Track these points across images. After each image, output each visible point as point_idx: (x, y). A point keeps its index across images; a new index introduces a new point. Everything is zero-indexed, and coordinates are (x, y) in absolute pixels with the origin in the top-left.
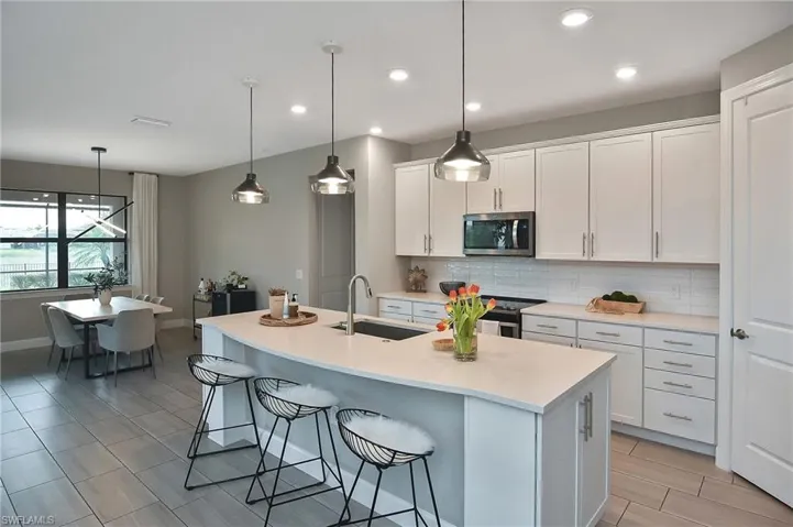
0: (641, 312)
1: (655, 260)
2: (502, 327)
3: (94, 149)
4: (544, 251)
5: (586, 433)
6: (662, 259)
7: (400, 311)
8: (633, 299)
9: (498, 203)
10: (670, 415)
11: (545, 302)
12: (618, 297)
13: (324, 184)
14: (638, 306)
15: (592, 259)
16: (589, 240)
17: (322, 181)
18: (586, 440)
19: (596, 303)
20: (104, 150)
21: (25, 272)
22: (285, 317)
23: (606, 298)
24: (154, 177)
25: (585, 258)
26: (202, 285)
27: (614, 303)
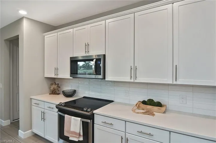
0: (164, 112)
1: (175, 83)
2: (83, 122)
4: (109, 78)
6: (178, 82)
7: (39, 106)
8: (159, 104)
9: (87, 50)
11: (112, 101)
12: (150, 102)
14: (163, 109)
15: (136, 81)
16: (134, 71)
19: (139, 106)
23: (144, 102)
25: (132, 81)
27: (149, 107)
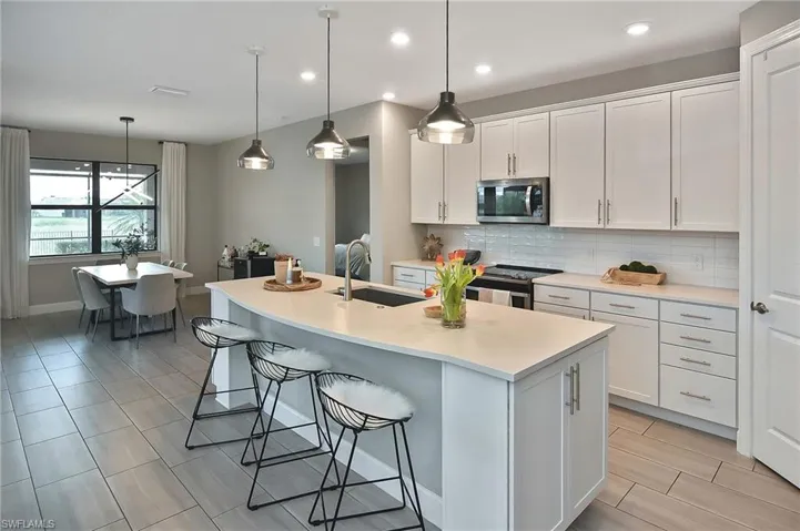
0: (661, 283)
1: (674, 228)
2: (513, 297)
3: (122, 119)
4: (556, 222)
5: (572, 405)
6: (681, 227)
7: (414, 279)
8: (651, 270)
9: (512, 169)
10: (688, 394)
11: (561, 272)
12: (636, 267)
13: (319, 149)
14: (657, 277)
15: (608, 227)
16: (605, 208)
17: (317, 145)
18: (572, 413)
19: (612, 273)
20: (132, 120)
21: (72, 238)
22: (289, 282)
23: (624, 268)
24: (183, 146)
25: (601, 226)
26: (226, 252)
27: (632, 274)
